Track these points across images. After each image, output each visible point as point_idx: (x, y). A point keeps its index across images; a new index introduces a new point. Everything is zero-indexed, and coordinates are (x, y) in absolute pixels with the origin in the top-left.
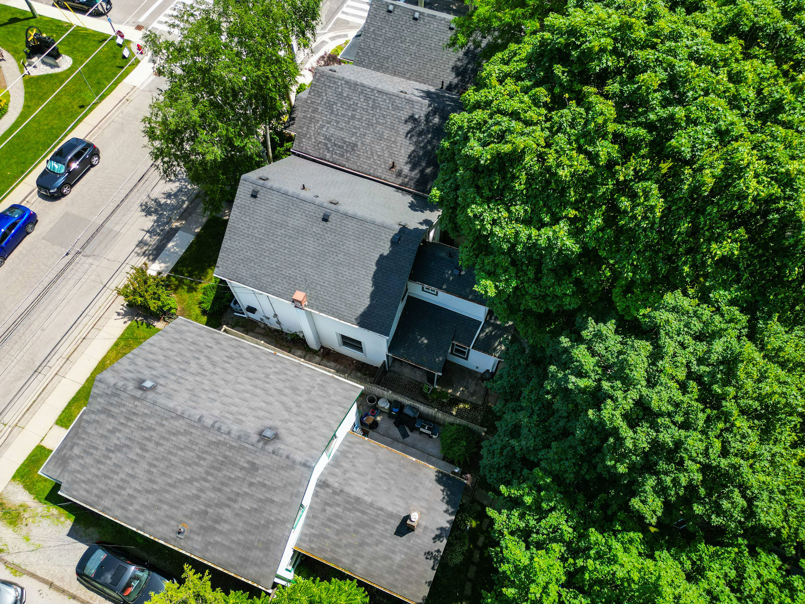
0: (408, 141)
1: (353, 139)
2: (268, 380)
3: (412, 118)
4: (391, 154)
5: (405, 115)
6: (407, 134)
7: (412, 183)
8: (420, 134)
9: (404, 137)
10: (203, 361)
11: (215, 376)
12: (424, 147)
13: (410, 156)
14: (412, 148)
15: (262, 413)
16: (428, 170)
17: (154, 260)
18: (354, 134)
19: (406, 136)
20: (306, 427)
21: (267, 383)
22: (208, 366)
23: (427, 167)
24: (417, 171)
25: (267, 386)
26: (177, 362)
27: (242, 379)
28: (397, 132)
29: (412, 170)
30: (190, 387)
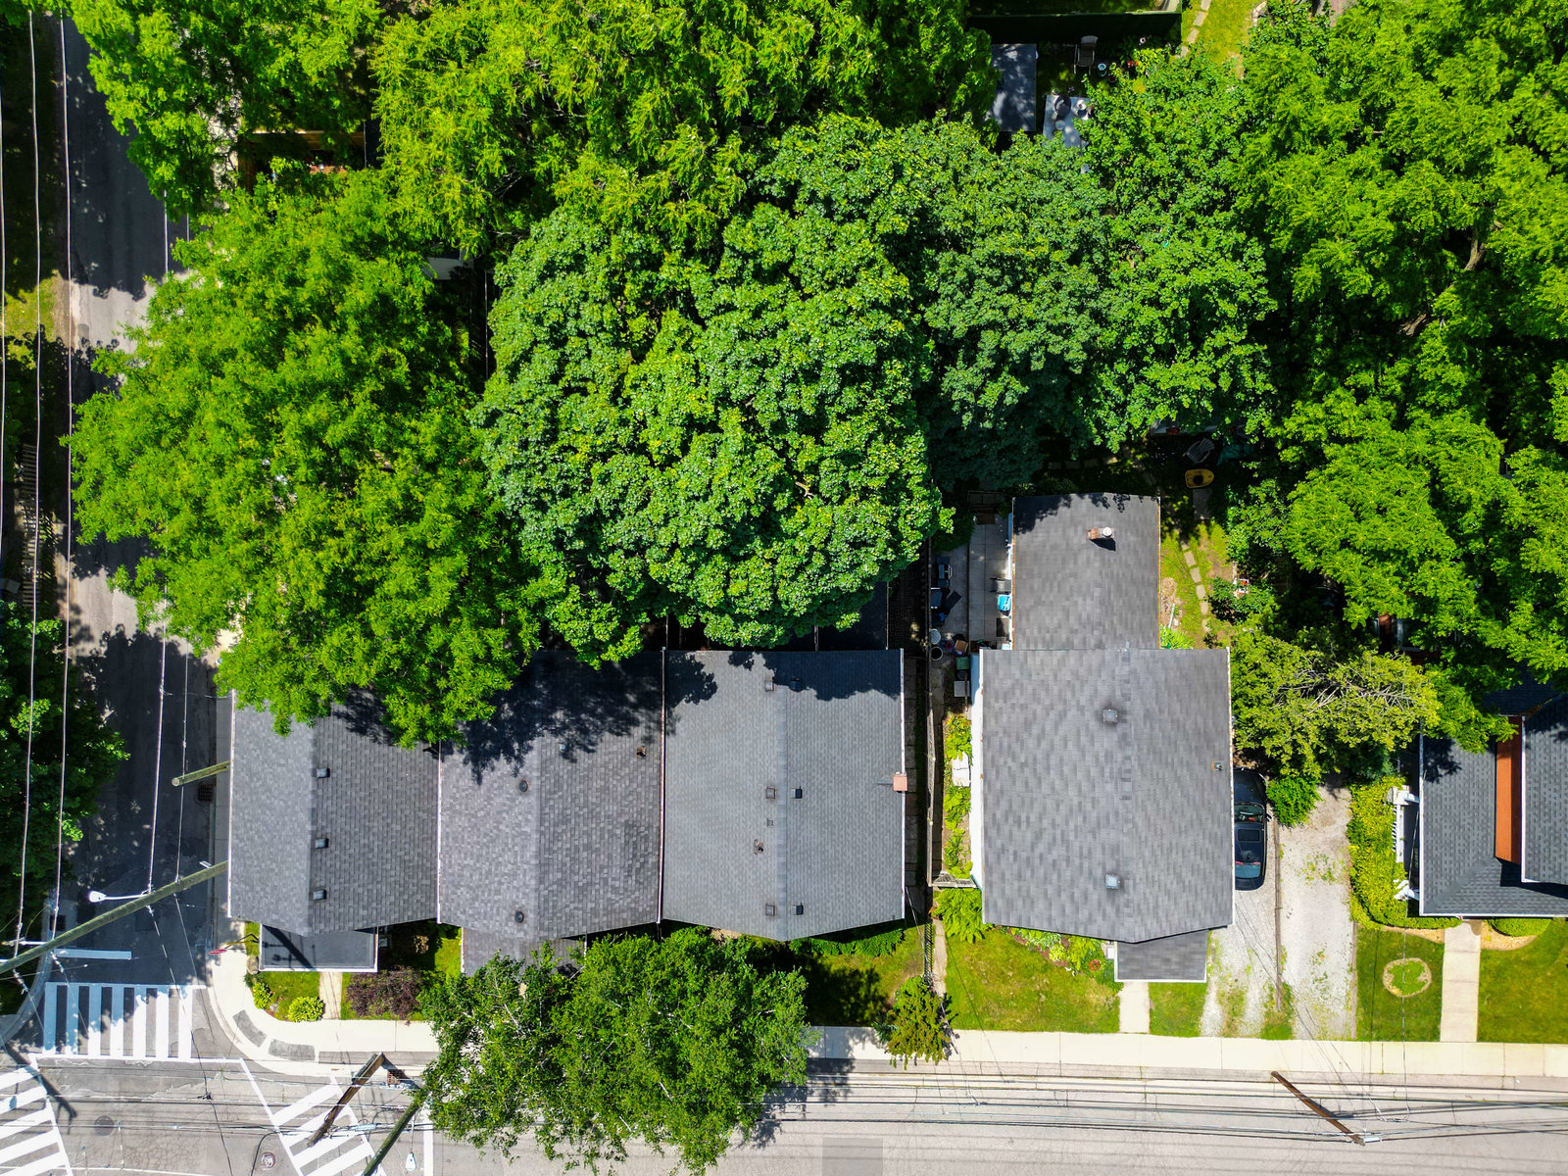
0: (600, 745)
1: (618, 832)
2: (1030, 760)
3: (566, 754)
4: (624, 764)
5: (563, 767)
6: (589, 751)
7: (655, 716)
8: (584, 731)
9: (595, 755)
10: (1041, 848)
11: (1058, 820)
12: (601, 717)
13: (618, 734)
14: (607, 736)
15: (1084, 739)
16: (632, 698)
17: (849, 1062)
18: (612, 835)
19: (593, 751)
20: (1077, 684)
21: (1035, 759)
22: (1047, 837)
23: (626, 702)
24: (637, 715)
25: (1039, 757)
26: (1059, 876)
27: (1045, 788)
28: (590, 768)
29: (636, 723)
30: (1090, 837)
